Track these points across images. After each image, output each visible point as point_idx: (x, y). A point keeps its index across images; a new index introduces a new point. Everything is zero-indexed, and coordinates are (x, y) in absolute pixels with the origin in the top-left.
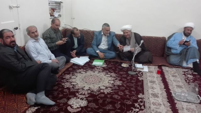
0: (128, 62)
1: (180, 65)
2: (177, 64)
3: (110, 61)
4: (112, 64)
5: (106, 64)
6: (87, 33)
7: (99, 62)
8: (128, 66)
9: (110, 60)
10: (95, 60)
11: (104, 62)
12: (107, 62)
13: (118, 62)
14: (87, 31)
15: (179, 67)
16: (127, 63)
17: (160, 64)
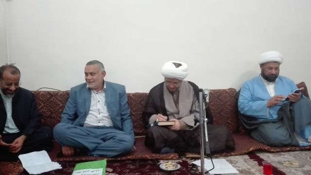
0: (172, 155)
1: (294, 143)
2: (286, 143)
3: (124, 161)
4: (132, 167)
5: (112, 172)
6: (50, 98)
7: (91, 170)
8: (179, 166)
9: (124, 158)
10: (78, 165)
11: (108, 166)
12: (116, 164)
13: (146, 160)
14: (49, 93)
15: (294, 148)
16: (172, 159)
17: (251, 149)
